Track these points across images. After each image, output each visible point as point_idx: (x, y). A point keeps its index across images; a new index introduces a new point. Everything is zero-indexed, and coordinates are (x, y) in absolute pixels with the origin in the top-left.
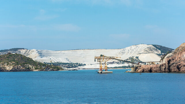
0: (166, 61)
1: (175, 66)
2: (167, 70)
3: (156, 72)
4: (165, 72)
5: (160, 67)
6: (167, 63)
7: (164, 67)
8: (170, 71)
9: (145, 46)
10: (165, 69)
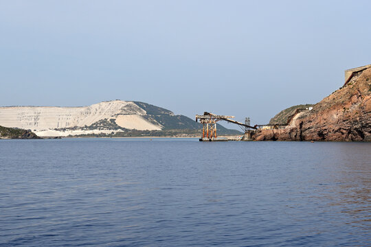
0: (298, 124)
1: (314, 132)
2: (298, 138)
3: (284, 139)
4: (296, 140)
5: (290, 133)
6: (299, 127)
7: (294, 134)
8: (302, 139)
9: (122, 104)
10: (295, 136)
